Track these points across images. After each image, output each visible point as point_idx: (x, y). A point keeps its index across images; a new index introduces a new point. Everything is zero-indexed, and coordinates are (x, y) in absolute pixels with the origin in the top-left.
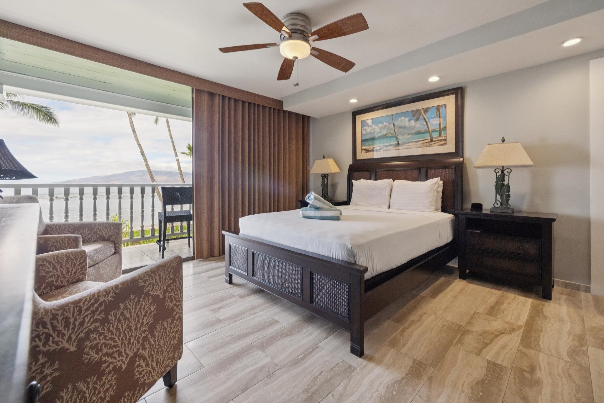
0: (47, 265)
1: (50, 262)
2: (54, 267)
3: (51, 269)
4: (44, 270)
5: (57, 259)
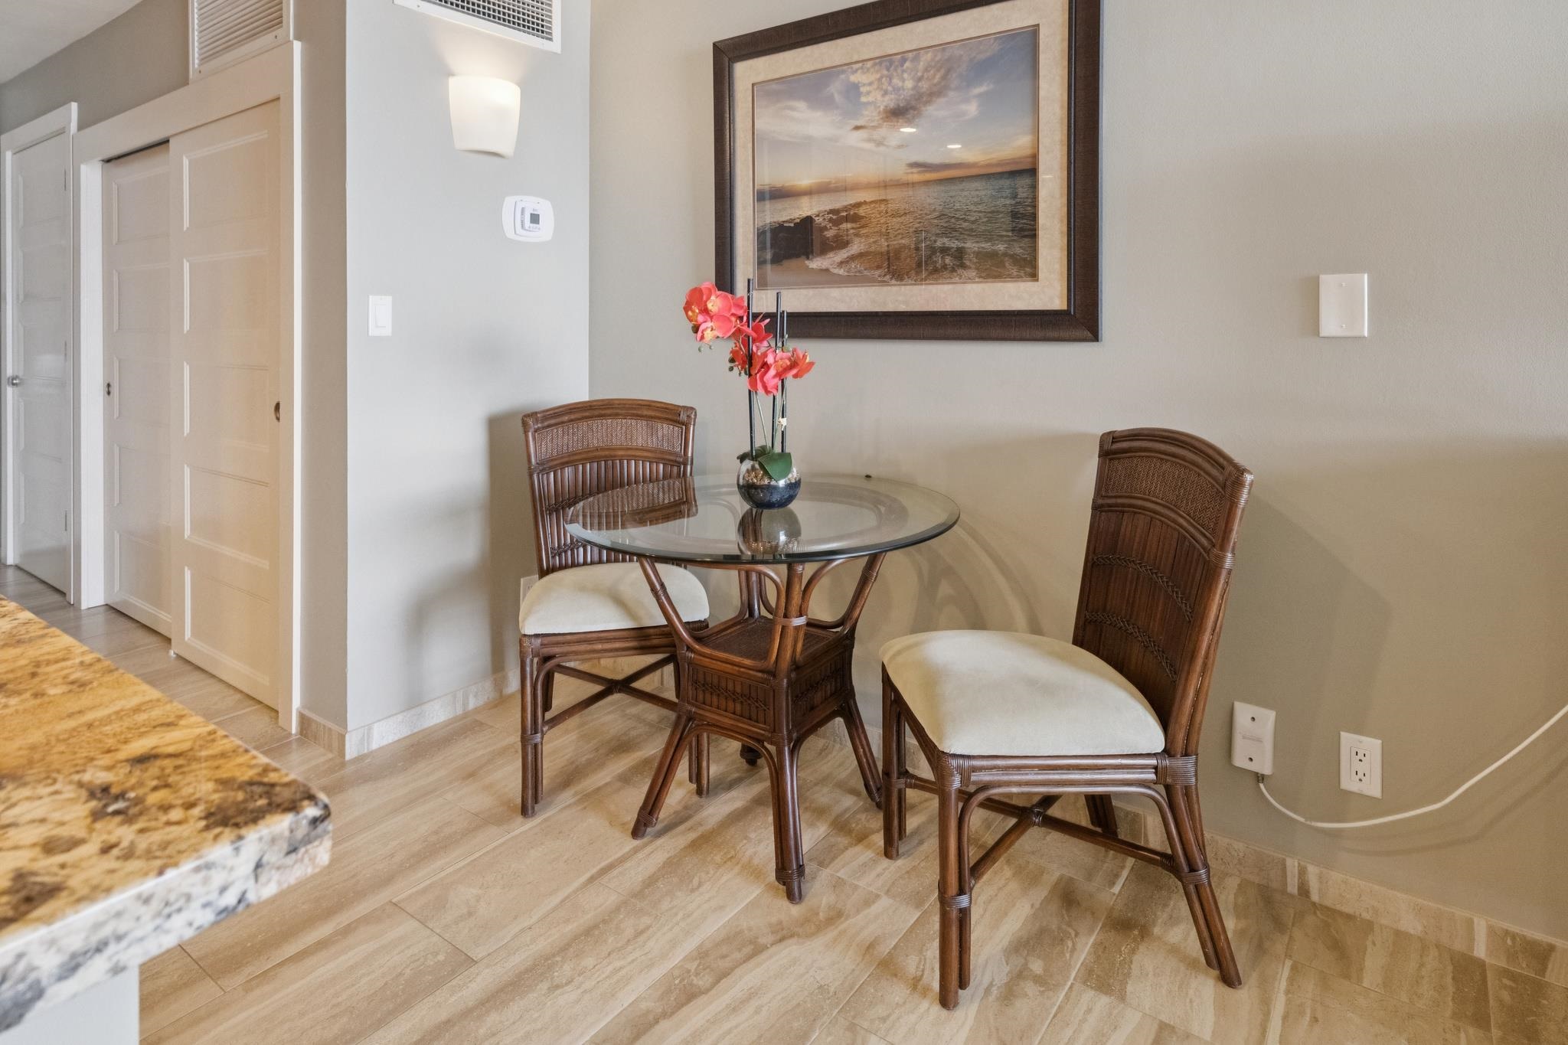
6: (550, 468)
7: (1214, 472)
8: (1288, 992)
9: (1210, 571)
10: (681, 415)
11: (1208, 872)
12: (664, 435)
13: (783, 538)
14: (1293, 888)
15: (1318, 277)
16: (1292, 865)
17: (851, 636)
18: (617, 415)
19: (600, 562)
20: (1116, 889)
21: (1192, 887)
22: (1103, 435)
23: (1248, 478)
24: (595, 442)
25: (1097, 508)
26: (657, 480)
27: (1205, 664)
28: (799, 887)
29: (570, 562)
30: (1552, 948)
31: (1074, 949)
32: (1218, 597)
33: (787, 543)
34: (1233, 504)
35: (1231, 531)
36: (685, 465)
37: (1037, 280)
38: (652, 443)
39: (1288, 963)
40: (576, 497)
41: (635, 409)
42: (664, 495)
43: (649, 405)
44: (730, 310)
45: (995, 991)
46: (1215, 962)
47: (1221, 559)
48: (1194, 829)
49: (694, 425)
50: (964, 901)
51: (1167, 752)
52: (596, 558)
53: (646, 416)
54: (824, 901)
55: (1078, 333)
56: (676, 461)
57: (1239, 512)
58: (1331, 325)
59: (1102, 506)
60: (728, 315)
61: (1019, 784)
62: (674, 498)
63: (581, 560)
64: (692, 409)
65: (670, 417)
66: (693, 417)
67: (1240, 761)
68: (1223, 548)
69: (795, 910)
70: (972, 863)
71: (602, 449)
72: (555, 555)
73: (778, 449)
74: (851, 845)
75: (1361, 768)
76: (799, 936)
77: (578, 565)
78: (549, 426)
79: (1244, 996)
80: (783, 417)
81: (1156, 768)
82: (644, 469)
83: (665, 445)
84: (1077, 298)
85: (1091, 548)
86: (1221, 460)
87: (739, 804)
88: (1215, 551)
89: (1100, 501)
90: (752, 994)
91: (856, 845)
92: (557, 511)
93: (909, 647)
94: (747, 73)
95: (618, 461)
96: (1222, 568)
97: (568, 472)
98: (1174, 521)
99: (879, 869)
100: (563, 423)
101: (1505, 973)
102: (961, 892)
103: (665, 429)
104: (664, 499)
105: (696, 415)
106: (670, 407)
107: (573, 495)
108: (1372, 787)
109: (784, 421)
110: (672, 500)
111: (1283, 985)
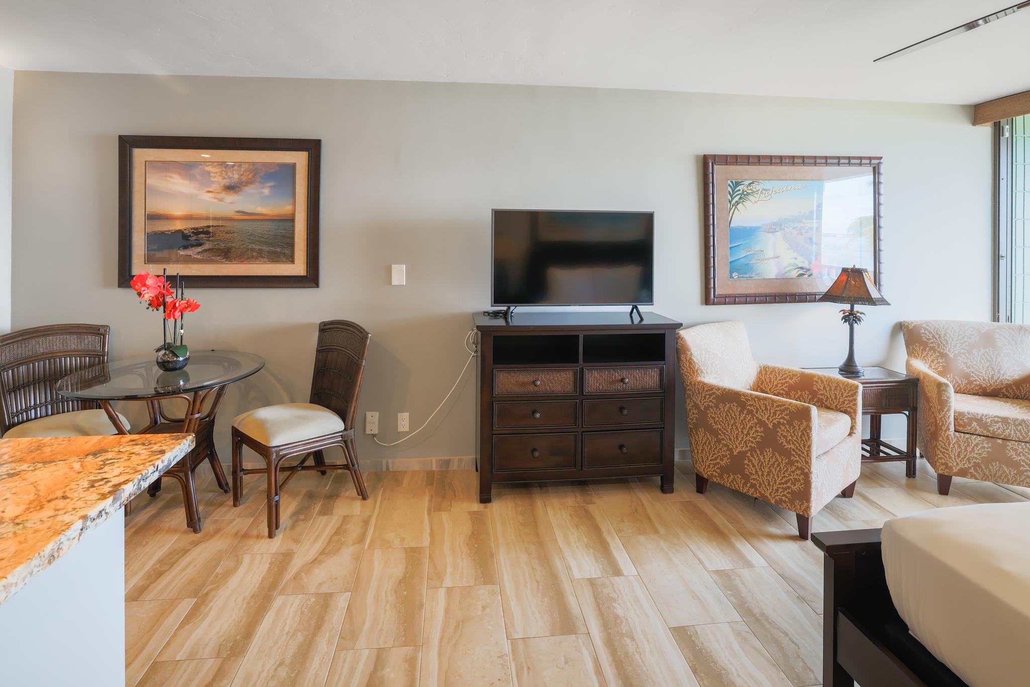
0: (820, 383)
1: (822, 382)
2: (824, 388)
3: (822, 388)
4: (817, 387)
5: (829, 382)
6: (9, 368)
7: (359, 334)
8: (382, 496)
9: (358, 367)
10: (101, 330)
11: (358, 466)
12: (90, 341)
13: (182, 383)
14: (384, 469)
15: (391, 266)
16: (384, 462)
17: (213, 421)
18: (57, 333)
19: (47, 415)
20: (327, 488)
21: (353, 472)
22: (320, 323)
23: (370, 335)
24: (41, 350)
25: (318, 351)
26: (85, 367)
27: (357, 398)
28: (199, 526)
29: (25, 419)
30: (450, 459)
31: (314, 509)
32: (361, 375)
33: (184, 385)
34: (365, 344)
35: (365, 352)
36: (103, 356)
37: (294, 264)
38: (82, 346)
39: (382, 489)
40: (28, 382)
41: (69, 329)
42: (88, 373)
43: (79, 326)
44: (157, 283)
45: (288, 528)
46: (360, 493)
47: (362, 362)
48: (354, 453)
49: (109, 335)
50: (277, 498)
51: (345, 430)
52: (44, 413)
53: (76, 333)
54: (211, 528)
55: (311, 285)
56: (97, 355)
57: (367, 347)
58: (395, 282)
59: (320, 350)
60: (157, 286)
61: (296, 452)
62: (95, 374)
63: (33, 416)
64: (107, 326)
65: (92, 332)
66: (108, 330)
67: (368, 432)
68: (362, 359)
69: (198, 535)
70: (280, 485)
71: (47, 354)
72: (14, 416)
73: (178, 343)
74: (217, 508)
75: (403, 423)
76: (203, 541)
77: (32, 420)
78: (7, 344)
79: (369, 501)
80: (182, 329)
81: (342, 435)
82: (75, 361)
83: (90, 347)
84: (311, 271)
85: (316, 366)
86: (361, 330)
87: (153, 512)
88: (360, 360)
89: (320, 349)
90: (189, 564)
91: (218, 508)
92: (15, 392)
93: (248, 416)
94: (140, 156)
95: (58, 359)
96: (362, 365)
97: (23, 369)
98: (346, 352)
99: (232, 512)
100: (18, 341)
101: (439, 471)
102: (276, 495)
103: (90, 338)
104: (88, 376)
105: (109, 329)
106: (93, 326)
107: (26, 381)
108: (406, 429)
109: (182, 331)
110: (94, 375)
111: (381, 494)
